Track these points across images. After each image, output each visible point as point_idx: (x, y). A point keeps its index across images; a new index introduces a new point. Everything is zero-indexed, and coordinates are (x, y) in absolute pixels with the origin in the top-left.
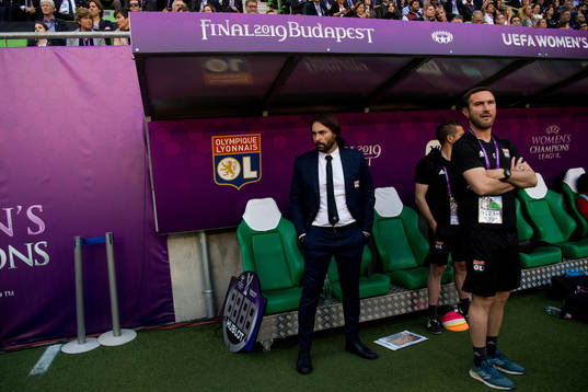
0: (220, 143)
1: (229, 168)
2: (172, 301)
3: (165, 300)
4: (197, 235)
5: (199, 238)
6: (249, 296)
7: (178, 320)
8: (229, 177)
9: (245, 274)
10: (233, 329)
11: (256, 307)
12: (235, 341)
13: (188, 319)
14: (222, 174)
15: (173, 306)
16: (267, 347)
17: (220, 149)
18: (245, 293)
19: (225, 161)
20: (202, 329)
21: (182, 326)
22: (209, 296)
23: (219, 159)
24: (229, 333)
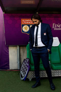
0: (24, 21)
1: (26, 28)
2: (9, 64)
3: (7, 63)
4: (17, 46)
5: (17, 47)
6: (27, 65)
7: (10, 69)
8: (26, 31)
9: (27, 59)
10: (22, 73)
11: (28, 68)
12: (22, 77)
13: (13, 69)
14: (24, 30)
15: (9, 65)
16: (30, 80)
17: (23, 23)
18: (26, 64)
19: (25, 26)
20: (16, 72)
21: (11, 71)
22: (19, 63)
23: (23, 25)
24: (21, 74)
